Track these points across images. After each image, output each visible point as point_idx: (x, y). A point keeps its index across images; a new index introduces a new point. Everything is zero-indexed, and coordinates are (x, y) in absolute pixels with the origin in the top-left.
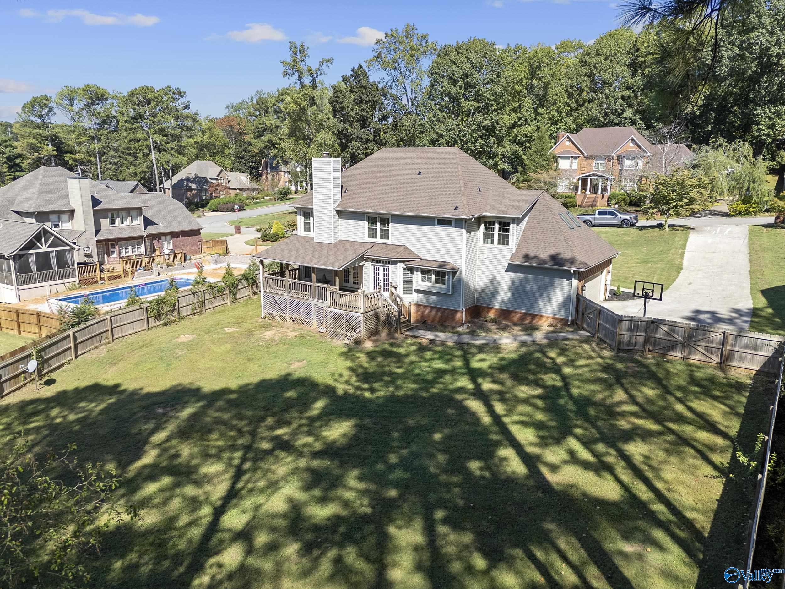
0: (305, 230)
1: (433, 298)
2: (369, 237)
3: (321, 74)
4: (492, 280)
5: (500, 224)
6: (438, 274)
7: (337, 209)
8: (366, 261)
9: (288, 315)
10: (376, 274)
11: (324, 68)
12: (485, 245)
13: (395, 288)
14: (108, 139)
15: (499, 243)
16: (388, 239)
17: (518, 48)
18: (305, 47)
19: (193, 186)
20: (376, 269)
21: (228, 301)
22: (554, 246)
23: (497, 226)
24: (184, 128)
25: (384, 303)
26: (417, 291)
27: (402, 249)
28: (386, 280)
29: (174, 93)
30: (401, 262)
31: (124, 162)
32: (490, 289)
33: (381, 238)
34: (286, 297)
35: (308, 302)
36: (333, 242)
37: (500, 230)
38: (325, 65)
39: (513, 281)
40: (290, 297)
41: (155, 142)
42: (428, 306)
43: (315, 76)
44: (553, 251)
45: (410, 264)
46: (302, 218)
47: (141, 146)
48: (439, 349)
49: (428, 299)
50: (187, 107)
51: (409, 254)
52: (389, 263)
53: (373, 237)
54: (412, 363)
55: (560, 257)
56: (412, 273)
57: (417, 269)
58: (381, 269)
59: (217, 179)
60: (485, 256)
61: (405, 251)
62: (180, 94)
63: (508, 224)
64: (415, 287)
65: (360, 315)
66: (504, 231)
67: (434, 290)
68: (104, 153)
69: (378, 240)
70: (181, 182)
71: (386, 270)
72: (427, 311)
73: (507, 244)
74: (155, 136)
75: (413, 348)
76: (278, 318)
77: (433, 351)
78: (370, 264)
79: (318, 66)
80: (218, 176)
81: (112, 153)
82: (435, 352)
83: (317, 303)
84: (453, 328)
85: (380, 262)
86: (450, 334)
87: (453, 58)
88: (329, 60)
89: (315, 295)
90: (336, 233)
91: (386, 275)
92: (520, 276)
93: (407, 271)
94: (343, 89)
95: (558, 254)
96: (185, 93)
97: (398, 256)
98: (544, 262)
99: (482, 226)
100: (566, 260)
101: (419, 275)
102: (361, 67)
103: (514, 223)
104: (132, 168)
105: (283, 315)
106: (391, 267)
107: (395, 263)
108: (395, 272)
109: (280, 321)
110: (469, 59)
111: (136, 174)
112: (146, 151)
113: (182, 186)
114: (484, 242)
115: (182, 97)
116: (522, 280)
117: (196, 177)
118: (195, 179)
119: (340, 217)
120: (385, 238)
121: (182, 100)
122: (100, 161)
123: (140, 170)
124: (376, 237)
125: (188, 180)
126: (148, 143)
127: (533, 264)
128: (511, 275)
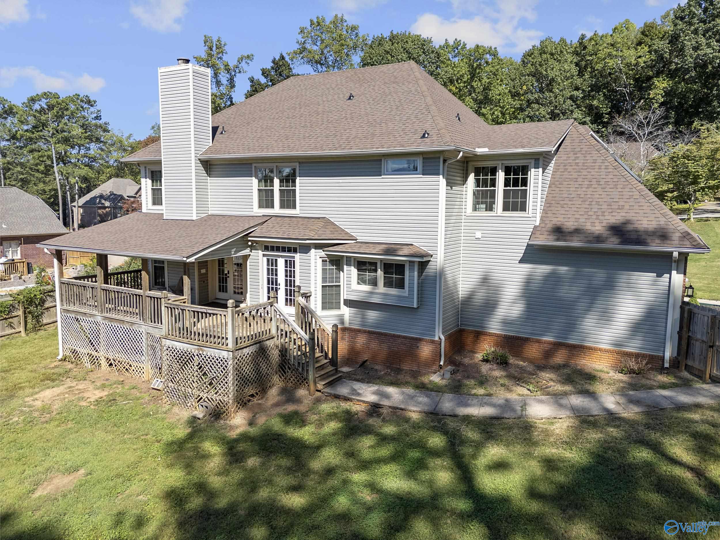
0: (154, 203)
1: (372, 315)
2: (260, 206)
3: (240, 72)
4: (485, 280)
5: (508, 171)
6: (388, 267)
7: (202, 157)
8: (252, 247)
9: (102, 354)
10: (272, 272)
11: (243, 64)
12: (477, 213)
13: (307, 296)
14: (15, 154)
15: (506, 208)
16: (294, 207)
17: (457, 43)
18: (223, 43)
19: (107, 204)
20: (272, 263)
21: (22, 329)
22: (621, 208)
23: (501, 176)
24: (94, 140)
25: (282, 326)
26: (349, 303)
27: (321, 224)
28: (290, 283)
29: (82, 101)
30: (318, 247)
31: (32, 179)
32: (480, 296)
33: (282, 206)
34: (99, 319)
35: (135, 327)
36: (194, 218)
37: (507, 183)
38: (244, 61)
39: (528, 282)
40: (106, 318)
41: (57, 153)
42: (365, 332)
43: (233, 73)
44: (616, 218)
45: (336, 252)
46: (149, 182)
47: (42, 156)
48: (389, 430)
49: (363, 317)
50: (98, 118)
51: (332, 232)
52: (295, 251)
53: (267, 207)
54: (329, 471)
55: (630, 227)
56: (340, 268)
57: (349, 261)
58: (281, 262)
59: (135, 197)
60: (478, 235)
61: (324, 227)
62: (90, 103)
63: (525, 170)
64: (344, 295)
65: (225, 354)
66: (516, 184)
67: (376, 300)
68: (9, 169)
69: (277, 210)
70: (94, 199)
71: (290, 264)
72: (361, 340)
73: (523, 208)
74: (57, 145)
75: (333, 426)
76: (85, 359)
77: (378, 434)
78: (260, 253)
79: (236, 63)
80: (136, 194)
81: (19, 169)
82: (383, 439)
83: (151, 330)
84: (415, 374)
85: (278, 249)
86: (410, 391)
87: (387, 48)
88: (248, 57)
89: (147, 314)
90: (202, 201)
91: (290, 274)
92: (543, 269)
93: (329, 267)
94: (263, 82)
95: (627, 222)
96: (95, 102)
97: (312, 234)
98: (598, 239)
99: (472, 178)
100: (648, 233)
101: (354, 271)
102: (282, 58)
103: (537, 167)
104: (41, 186)
105: (94, 353)
106: (298, 257)
107: (305, 249)
108: (306, 267)
109: (89, 365)
110: (405, 49)
111: (44, 191)
112: (49, 162)
113: (95, 204)
114: (475, 209)
115: (92, 106)
116: (549, 278)
117: (111, 195)
118: (109, 196)
119: (209, 175)
120: (288, 207)
121: (92, 109)
122: (5, 178)
123: (50, 187)
124: (273, 207)
125: (101, 197)
126: (50, 153)
127: (576, 243)
128: (527, 268)
